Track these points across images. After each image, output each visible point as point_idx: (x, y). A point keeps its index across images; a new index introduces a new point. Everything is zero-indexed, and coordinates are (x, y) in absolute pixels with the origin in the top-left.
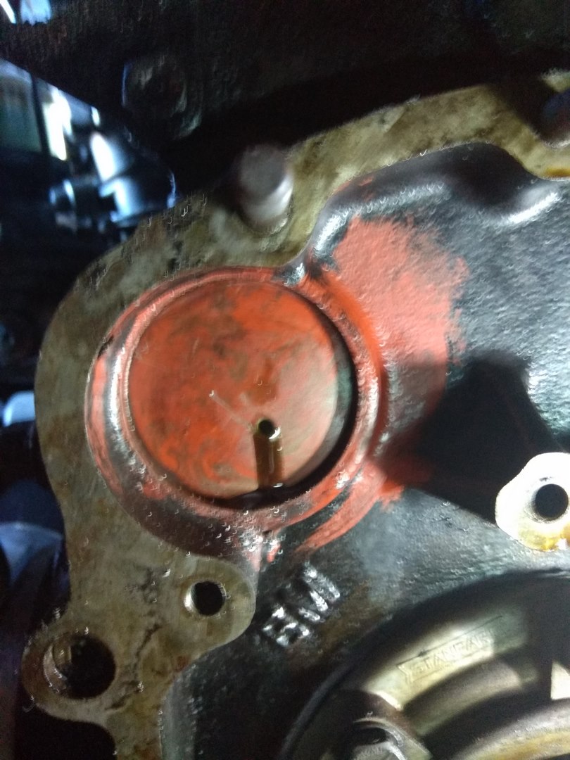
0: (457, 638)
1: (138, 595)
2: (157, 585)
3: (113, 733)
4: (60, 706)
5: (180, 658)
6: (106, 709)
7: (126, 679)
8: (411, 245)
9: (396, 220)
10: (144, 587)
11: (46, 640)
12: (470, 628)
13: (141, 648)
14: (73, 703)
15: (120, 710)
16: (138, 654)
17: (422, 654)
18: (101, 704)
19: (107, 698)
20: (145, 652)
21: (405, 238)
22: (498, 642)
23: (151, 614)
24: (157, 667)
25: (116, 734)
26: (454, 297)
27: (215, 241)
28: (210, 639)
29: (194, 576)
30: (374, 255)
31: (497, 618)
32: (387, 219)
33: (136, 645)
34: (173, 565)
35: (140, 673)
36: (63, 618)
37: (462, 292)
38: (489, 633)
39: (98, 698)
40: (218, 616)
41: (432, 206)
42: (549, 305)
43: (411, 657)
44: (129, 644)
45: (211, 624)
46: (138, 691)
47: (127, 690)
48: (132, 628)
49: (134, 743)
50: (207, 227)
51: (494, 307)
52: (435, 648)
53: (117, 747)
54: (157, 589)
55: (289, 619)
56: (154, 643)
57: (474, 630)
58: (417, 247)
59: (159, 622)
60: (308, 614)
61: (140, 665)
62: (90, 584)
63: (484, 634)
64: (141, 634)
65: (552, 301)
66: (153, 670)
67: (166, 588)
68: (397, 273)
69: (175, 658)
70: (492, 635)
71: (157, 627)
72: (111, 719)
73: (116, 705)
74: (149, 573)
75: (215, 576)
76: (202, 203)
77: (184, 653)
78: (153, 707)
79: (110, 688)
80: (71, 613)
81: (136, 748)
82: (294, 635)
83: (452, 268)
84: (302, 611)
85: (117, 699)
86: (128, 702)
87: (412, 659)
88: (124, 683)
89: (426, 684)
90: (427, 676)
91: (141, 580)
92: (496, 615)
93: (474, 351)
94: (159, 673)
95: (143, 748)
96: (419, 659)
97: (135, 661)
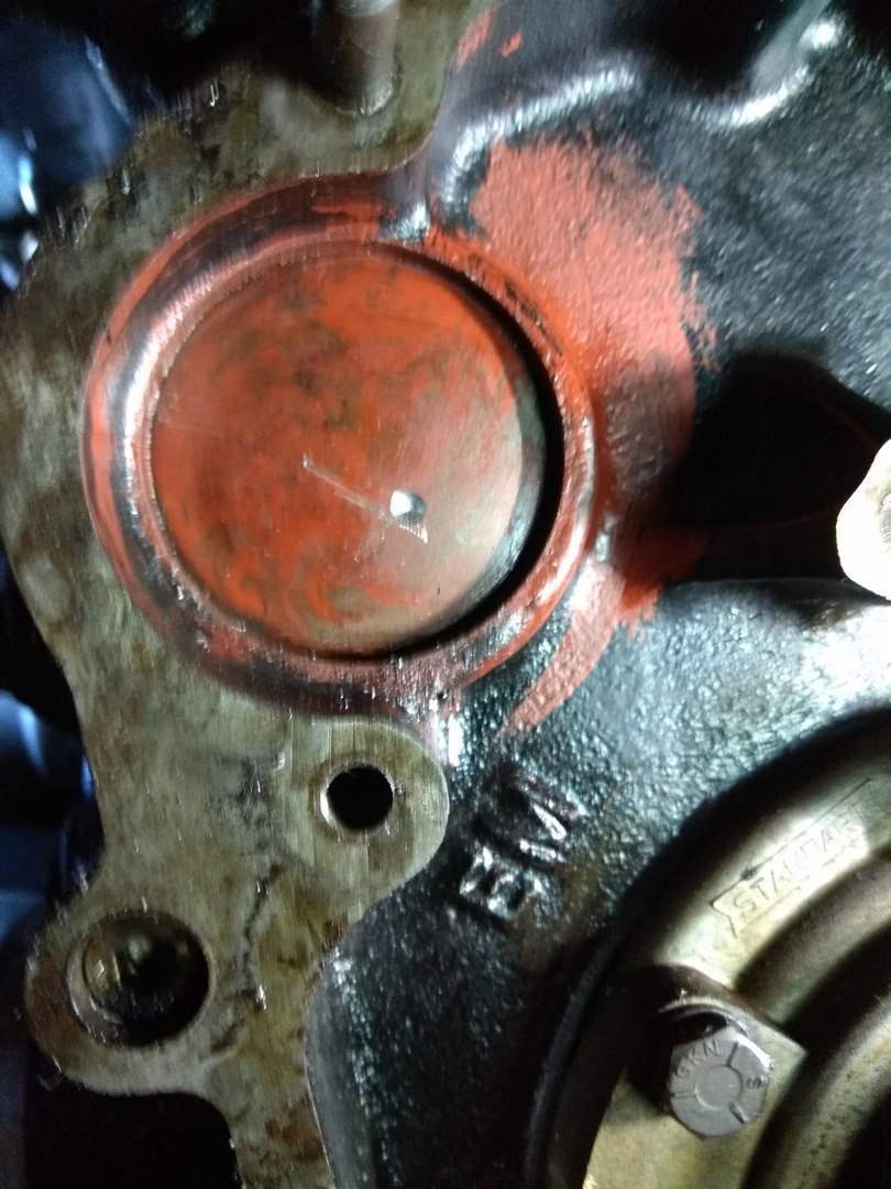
0: (803, 833)
1: (232, 814)
2: (265, 790)
3: (222, 1106)
4: (113, 1071)
5: (328, 925)
6: (201, 1058)
7: (232, 988)
8: (597, 177)
9: (563, 142)
10: (241, 798)
11: (68, 938)
12: (823, 811)
13: (253, 918)
14: (137, 1057)
15: (230, 1054)
16: (247, 933)
17: (748, 875)
18: (191, 1049)
19: (200, 1032)
20: (260, 926)
21: (586, 165)
22: (873, 829)
23: (262, 846)
24: (288, 951)
25: (230, 1106)
26: (683, 254)
27: (277, 138)
28: (378, 877)
29: (331, 761)
30: (539, 202)
31: (863, 784)
32: (549, 141)
33: (243, 913)
34: (289, 748)
35: (254, 968)
36: (95, 889)
37: (694, 242)
38: (856, 815)
39: (183, 1039)
40: (387, 828)
41: (617, 112)
42: (836, 247)
43: (732, 883)
44: (228, 914)
45: (374, 847)
46: (258, 1007)
47: (236, 1010)
48: (229, 883)
49: (264, 1117)
50: (257, 114)
51: (750, 263)
52: (770, 859)
53: (235, 1132)
54: (268, 797)
55: (504, 866)
56: (276, 905)
57: (828, 812)
58: (608, 178)
59: (279, 860)
60: (535, 850)
61: (255, 953)
62: (139, 810)
63: (848, 816)
64: (249, 891)
65: (837, 240)
66: (280, 960)
67: (282, 791)
68: (582, 227)
69: (319, 928)
70: (861, 817)
71: (276, 871)
72: (214, 1075)
73: (219, 1046)
74: (247, 768)
75: (369, 753)
76: (243, 78)
77: (334, 913)
78: (291, 1036)
79: (203, 1014)
80: (109, 875)
81: (271, 1128)
82: (516, 897)
83: (669, 206)
84: (524, 845)
85: (220, 1034)
86: (242, 1035)
87: (733, 887)
88: (227, 999)
89: (765, 930)
90: (766, 913)
91: (233, 783)
92: (862, 780)
93: (733, 340)
94: (292, 962)
95: (283, 1122)
96: (745, 885)
97: (244, 944)
